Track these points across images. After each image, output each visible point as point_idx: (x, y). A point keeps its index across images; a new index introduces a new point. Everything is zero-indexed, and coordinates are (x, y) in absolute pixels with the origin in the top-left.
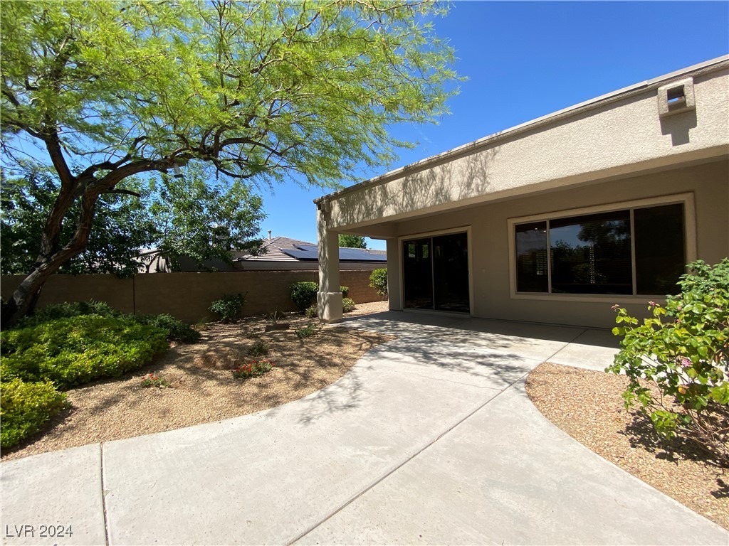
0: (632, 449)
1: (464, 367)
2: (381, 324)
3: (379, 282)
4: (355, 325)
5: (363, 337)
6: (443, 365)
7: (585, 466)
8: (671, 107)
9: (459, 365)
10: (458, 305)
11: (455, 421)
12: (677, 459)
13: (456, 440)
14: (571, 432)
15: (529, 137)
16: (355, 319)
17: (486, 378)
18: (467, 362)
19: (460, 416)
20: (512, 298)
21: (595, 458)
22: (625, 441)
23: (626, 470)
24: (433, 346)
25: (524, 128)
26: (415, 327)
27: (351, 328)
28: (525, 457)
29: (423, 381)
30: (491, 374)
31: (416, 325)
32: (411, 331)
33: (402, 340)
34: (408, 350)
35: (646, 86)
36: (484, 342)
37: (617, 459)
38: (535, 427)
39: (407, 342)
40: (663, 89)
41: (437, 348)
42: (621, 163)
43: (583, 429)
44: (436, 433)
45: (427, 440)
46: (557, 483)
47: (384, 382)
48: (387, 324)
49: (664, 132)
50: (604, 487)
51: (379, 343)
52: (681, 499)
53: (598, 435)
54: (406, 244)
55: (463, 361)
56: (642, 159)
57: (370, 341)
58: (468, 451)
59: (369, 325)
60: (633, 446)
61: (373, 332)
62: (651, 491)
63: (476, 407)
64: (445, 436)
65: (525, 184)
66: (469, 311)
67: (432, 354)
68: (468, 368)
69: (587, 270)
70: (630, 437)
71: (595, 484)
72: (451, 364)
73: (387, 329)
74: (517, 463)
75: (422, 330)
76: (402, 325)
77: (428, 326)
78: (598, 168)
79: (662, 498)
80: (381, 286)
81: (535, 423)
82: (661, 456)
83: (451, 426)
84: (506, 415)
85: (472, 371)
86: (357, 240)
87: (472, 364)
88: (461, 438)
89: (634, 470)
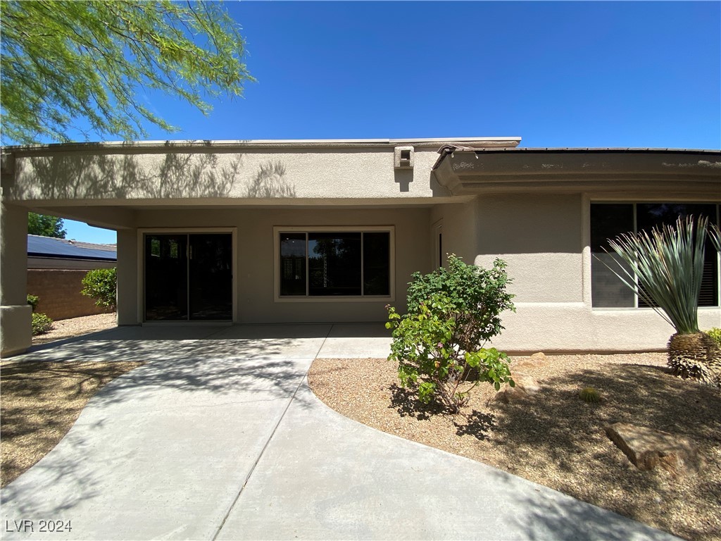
0: (403, 418)
1: (242, 385)
2: (112, 348)
3: (99, 287)
4: (60, 354)
5: (81, 372)
6: (216, 388)
7: (382, 447)
8: (402, 163)
9: (236, 383)
10: (215, 312)
11: (258, 449)
12: (428, 417)
13: (269, 473)
14: (360, 419)
15: (308, 154)
16: (57, 344)
17: (268, 392)
18: (244, 377)
19: (262, 440)
20: (275, 301)
21: (384, 436)
22: (394, 413)
23: (406, 438)
24: (197, 366)
25: (304, 145)
26: (167, 345)
27: (52, 361)
28: (339, 459)
29: (203, 412)
30: (272, 386)
31: (167, 342)
32: (161, 351)
33: (152, 366)
34: (166, 377)
35: (388, 143)
36: (254, 351)
37: (398, 431)
38: (333, 425)
39: (160, 367)
40: (399, 149)
41: (204, 368)
42: (371, 196)
43: (366, 413)
44: (242, 476)
45: (234, 489)
46: (371, 474)
47: (142, 430)
48: (120, 346)
49: (396, 181)
50: (400, 460)
51: (114, 377)
52: (444, 448)
53: (378, 415)
54: (148, 239)
55: (239, 377)
56: (383, 197)
57: (95, 376)
58: (286, 480)
59: (86, 352)
60: (402, 416)
61: (98, 362)
62: (427, 449)
63: (274, 424)
64: (255, 473)
65: (303, 197)
66: (231, 318)
67: (200, 376)
68: (247, 384)
69: (322, 275)
70: (397, 408)
71: (394, 461)
72: (227, 384)
73: (122, 353)
74: (334, 470)
75: (177, 348)
76: (145, 345)
77: (185, 341)
78: (357, 196)
79: (435, 452)
80: (103, 295)
81: (331, 421)
82: (420, 418)
83: (257, 457)
84: (306, 423)
85: (251, 387)
86: (48, 226)
87: (249, 379)
88: (272, 467)
89: (410, 436)
